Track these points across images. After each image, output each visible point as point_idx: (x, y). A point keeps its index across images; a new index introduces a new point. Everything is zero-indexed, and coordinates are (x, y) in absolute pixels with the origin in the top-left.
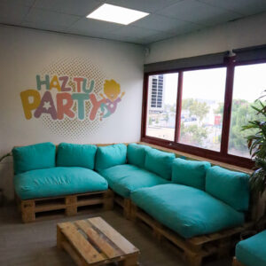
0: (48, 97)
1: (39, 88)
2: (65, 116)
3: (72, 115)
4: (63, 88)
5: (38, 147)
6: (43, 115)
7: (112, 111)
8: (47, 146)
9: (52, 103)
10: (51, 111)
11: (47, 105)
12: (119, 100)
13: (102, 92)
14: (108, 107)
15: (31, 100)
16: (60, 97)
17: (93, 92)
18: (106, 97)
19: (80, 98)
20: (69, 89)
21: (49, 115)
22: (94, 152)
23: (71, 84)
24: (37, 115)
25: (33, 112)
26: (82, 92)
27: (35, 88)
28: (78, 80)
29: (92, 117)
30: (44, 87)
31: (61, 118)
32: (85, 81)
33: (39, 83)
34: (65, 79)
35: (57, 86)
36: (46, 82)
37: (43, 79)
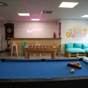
0: (71, 33)
2: (75, 37)
4: (74, 31)
10: (72, 36)
11: (71, 35)
12: (87, 33)
13: (83, 31)
14: (84, 35)
15: (68, 34)
16: (74, 33)
17: (81, 32)
18: (84, 33)
19: (78, 33)
21: (72, 37)
22: (81, 45)
24: (69, 37)
25: (68, 36)
28: (78, 29)
29: (81, 37)
30: (71, 31)
32: (79, 29)
33: (70, 30)
34: (75, 29)
37: (70, 29)
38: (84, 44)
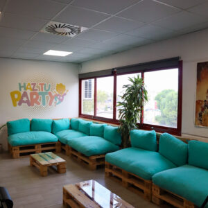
0: (25, 94)
1: (20, 90)
2: (35, 104)
3: (39, 104)
4: (33, 89)
5: (20, 121)
6: (23, 104)
7: (61, 101)
8: (25, 120)
9: (27, 98)
10: (27, 102)
11: (25, 99)
12: (65, 94)
13: (55, 90)
14: (59, 99)
15: (16, 96)
16: (31, 94)
17: (50, 91)
18: (58, 93)
19: (43, 94)
20: (36, 90)
21: (26, 104)
22: (51, 123)
23: (38, 87)
24: (20, 104)
25: (17, 103)
26: (44, 91)
27: (18, 90)
28: (42, 85)
29: (50, 104)
30: (23, 90)
31: (33, 105)
32: (45, 85)
33: (20, 87)
34: (34, 84)
35: (30, 88)
36: (24, 86)
37: (22, 85)
38: (56, 122)
